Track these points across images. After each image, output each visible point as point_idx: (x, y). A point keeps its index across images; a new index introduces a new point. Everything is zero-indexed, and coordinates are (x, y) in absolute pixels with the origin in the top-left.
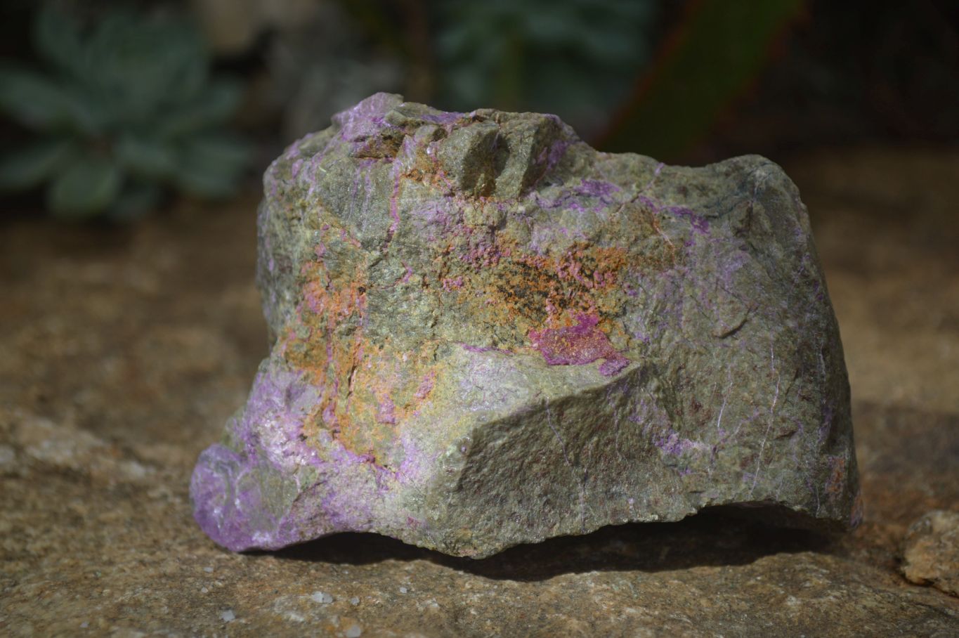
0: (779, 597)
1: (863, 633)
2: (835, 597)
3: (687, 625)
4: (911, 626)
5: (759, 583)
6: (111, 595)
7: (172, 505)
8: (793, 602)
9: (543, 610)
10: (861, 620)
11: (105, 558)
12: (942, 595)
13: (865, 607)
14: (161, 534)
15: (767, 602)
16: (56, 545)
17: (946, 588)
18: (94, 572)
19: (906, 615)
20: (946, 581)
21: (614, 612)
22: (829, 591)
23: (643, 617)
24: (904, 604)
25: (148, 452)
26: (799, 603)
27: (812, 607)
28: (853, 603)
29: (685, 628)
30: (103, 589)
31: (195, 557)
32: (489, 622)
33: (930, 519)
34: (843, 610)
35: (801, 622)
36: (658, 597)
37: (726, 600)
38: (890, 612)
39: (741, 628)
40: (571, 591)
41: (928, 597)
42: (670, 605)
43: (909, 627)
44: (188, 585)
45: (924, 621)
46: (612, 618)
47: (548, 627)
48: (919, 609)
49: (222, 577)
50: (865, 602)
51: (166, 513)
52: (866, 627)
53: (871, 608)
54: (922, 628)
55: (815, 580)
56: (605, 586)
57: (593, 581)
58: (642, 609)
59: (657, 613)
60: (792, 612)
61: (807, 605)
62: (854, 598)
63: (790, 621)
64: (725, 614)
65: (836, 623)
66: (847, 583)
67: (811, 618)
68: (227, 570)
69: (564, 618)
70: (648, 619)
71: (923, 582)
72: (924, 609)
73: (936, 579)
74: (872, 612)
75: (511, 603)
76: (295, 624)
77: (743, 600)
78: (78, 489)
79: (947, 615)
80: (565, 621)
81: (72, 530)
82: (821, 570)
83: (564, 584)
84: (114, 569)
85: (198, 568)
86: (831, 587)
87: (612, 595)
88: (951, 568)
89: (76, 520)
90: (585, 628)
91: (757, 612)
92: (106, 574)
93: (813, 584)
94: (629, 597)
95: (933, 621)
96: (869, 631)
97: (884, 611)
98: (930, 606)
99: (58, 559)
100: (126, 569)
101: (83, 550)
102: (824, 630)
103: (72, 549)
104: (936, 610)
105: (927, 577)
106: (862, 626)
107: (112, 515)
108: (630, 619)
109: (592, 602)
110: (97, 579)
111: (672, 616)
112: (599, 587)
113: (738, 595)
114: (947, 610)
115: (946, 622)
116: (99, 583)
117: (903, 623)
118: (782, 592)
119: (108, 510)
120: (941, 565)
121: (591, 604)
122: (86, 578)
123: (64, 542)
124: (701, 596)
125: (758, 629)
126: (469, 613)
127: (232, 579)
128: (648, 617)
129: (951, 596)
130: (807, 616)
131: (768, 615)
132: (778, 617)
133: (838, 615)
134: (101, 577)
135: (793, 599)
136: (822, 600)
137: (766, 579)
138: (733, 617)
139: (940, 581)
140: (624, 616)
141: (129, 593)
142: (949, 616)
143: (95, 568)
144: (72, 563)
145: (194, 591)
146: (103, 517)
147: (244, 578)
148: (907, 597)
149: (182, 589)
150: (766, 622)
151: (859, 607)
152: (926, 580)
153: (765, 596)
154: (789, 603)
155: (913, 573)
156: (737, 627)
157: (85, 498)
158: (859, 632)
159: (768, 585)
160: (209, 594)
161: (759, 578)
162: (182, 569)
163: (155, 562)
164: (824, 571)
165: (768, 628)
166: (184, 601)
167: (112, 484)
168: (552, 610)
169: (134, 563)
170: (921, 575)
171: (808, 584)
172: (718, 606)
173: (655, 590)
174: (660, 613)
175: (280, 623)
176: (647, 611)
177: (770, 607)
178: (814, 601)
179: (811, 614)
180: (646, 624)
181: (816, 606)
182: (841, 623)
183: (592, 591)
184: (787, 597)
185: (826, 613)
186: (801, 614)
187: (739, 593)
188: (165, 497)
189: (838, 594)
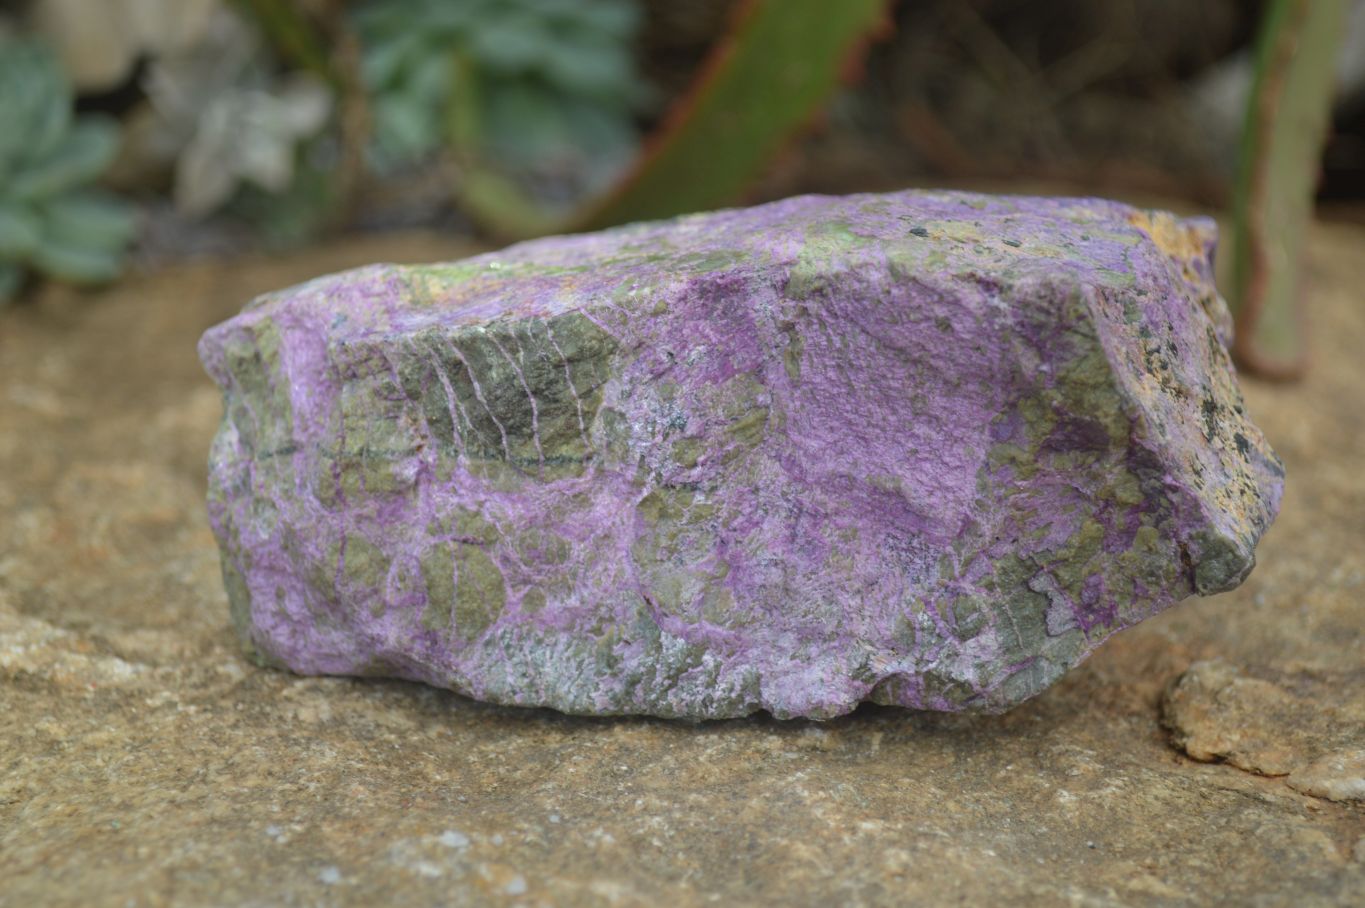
0: (1045, 791)
1: (1167, 834)
2: (1117, 787)
3: (946, 840)
4: (1225, 820)
5: (1013, 775)
6: (152, 857)
7: (186, 716)
8: (1065, 797)
9: (752, 834)
10: (1157, 816)
11: (116, 800)
12: (1241, 774)
13: (1156, 798)
14: (187, 760)
15: (1030, 799)
16: (32, 784)
17: (1246, 765)
18: (109, 821)
19: (1211, 805)
20: (1243, 756)
21: (847, 829)
22: (1107, 780)
23: (885, 834)
24: (1204, 790)
25: (129, 643)
26: (1074, 798)
27: (1092, 803)
28: (1141, 794)
29: (945, 845)
30: (137, 847)
31: (246, 790)
32: (681, 856)
33: (1198, 674)
34: (1132, 804)
35: (1083, 824)
36: (894, 803)
37: (978, 801)
38: (1189, 802)
39: (1008, 838)
40: (781, 804)
41: (1232, 779)
42: (912, 813)
43: (1223, 821)
44: (255, 834)
45: (1238, 812)
46: (846, 838)
47: (765, 857)
48: (1227, 796)
49: (297, 818)
50: (1155, 792)
51: (179, 728)
52: (1169, 826)
53: (1164, 799)
54: (1240, 821)
55: (1083, 766)
56: (822, 794)
57: (804, 788)
58: (881, 823)
59: (900, 826)
60: (1069, 811)
61: (1085, 800)
62: (1140, 786)
63: (1068, 823)
64: (981, 821)
65: (1127, 823)
66: (1123, 766)
67: (1094, 817)
68: (301, 807)
69: (785, 842)
70: (894, 835)
71: (1211, 758)
72: (1232, 796)
73: (1229, 754)
74: (1168, 804)
75: (704, 827)
76: (431, 881)
77: (999, 799)
78: (42, 702)
79: (1264, 802)
80: (786, 847)
81: (52, 761)
82: (1086, 751)
83: (768, 795)
84: (137, 815)
85: (259, 808)
86: (1107, 774)
87: (834, 805)
88: (1242, 737)
89: (52, 746)
90: (817, 855)
91: (1020, 814)
92: (128, 825)
93: (1082, 771)
94: (856, 806)
95: (1251, 811)
96: (1173, 830)
97: (1181, 801)
98: (1237, 791)
99: (46, 806)
100: (152, 814)
101: (75, 790)
102: (1115, 832)
103: (60, 789)
104: (1246, 795)
105: (1216, 751)
106: (1163, 824)
107: (103, 736)
108: (870, 838)
109: (813, 817)
110: (116, 832)
111: (921, 829)
112: (815, 797)
113: (990, 793)
114: (1263, 795)
115: (1268, 811)
116: (120, 838)
117: (1211, 817)
118: (1047, 785)
119: (93, 729)
120: (1230, 733)
121: (812, 821)
122: (99, 832)
123: (43, 780)
124: (945, 798)
125: (1029, 838)
126: (651, 844)
127: (312, 819)
128: (892, 833)
129: (1256, 774)
130: (1089, 815)
131: (1037, 818)
132: (1052, 819)
133: (1128, 811)
134: (122, 829)
135: (1065, 793)
136: (1102, 792)
137: (1019, 768)
138: (994, 823)
139: (1234, 755)
140: (861, 834)
141: (178, 852)
142: (1269, 803)
143: (107, 815)
144: (68, 810)
145: (267, 842)
146: (89, 738)
147: (329, 817)
148: (1204, 780)
149: (247, 839)
150: (1038, 827)
151: (1150, 799)
152: (1214, 755)
153: (1025, 791)
154: (1062, 800)
155: (1198, 746)
156: (1003, 836)
157: (56, 713)
158: (1160, 833)
159: (1026, 776)
160: (289, 844)
161: (1009, 768)
162: (235, 810)
163: (191, 802)
164: (1091, 753)
165: (1041, 835)
166: (257, 857)
167: (90, 692)
168: (763, 832)
169: (163, 805)
170: (1210, 749)
171: (1075, 772)
172: (970, 809)
173: (886, 795)
174: (904, 827)
175: (408, 880)
176: (887, 825)
177: (1037, 808)
178: (1093, 794)
179: (1093, 813)
180: (892, 843)
181: (1097, 801)
182: (1135, 821)
183: (808, 802)
184: (1055, 791)
185: (1111, 809)
186: (1081, 814)
187: (989, 789)
188: (171, 705)
189: (1119, 783)
